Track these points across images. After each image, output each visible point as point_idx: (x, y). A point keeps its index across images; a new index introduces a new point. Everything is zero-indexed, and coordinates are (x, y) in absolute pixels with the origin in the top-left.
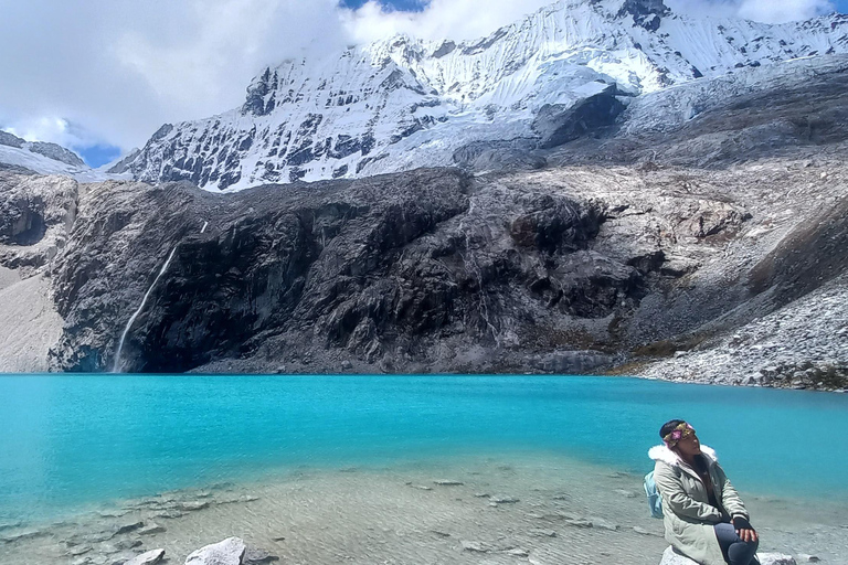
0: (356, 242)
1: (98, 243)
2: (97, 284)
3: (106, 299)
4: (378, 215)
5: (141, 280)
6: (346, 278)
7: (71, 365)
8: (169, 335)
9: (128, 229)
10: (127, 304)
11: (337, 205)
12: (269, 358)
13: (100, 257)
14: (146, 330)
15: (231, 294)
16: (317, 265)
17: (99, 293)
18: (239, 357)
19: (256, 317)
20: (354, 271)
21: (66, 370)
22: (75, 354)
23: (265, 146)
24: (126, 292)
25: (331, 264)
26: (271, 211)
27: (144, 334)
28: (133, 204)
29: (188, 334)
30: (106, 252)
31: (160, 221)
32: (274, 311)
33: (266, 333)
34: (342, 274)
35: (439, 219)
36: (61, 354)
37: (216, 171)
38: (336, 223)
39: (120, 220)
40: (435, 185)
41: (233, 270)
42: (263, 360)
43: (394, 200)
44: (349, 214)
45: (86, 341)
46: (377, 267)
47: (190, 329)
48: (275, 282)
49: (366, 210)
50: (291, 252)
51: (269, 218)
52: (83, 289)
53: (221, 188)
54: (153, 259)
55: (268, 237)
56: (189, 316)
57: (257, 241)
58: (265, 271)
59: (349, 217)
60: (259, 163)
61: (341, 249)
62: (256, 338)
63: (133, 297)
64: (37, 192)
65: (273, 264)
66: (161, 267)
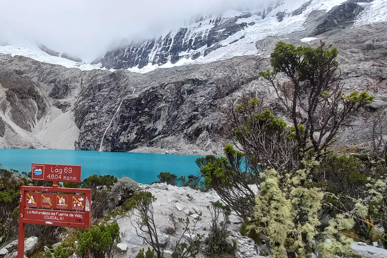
0: (201, 96)
1: (91, 98)
2: (92, 115)
3: (96, 121)
4: (212, 83)
5: (109, 114)
6: (196, 113)
7: (83, 148)
8: (121, 137)
9: (103, 92)
10: (104, 124)
11: (193, 80)
12: (162, 147)
13: (92, 104)
14: (112, 135)
15: (146, 120)
16: (183, 107)
17: (92, 119)
18: (148, 146)
19: (156, 129)
20: (200, 109)
21: (82, 149)
22: (84, 144)
23: (160, 46)
24: (103, 119)
25: (190, 106)
26: (163, 83)
27: (111, 136)
28: (104, 80)
29: (128, 137)
30: (94, 102)
31: (115, 88)
32: (164, 127)
33: (160, 136)
34: (194, 111)
35: (243, 83)
36: (79, 143)
37: (138, 60)
38: (192, 88)
39: (100, 87)
40: (242, 67)
41: (146, 109)
42: (159, 148)
43: (220, 75)
44: (198, 83)
45: (88, 138)
46: (210, 108)
47: (129, 135)
48: (164, 114)
49: (206, 81)
50: (171, 102)
51: (162, 86)
52: (86, 117)
53: (140, 68)
54: (113, 105)
55: (162, 95)
56: (129, 129)
57: (156, 97)
58: (160, 110)
59: (198, 85)
60: (157, 55)
61: (194, 100)
62: (156, 138)
63: (107, 121)
64: (67, 77)
65: (163, 107)
66: (117, 108)
